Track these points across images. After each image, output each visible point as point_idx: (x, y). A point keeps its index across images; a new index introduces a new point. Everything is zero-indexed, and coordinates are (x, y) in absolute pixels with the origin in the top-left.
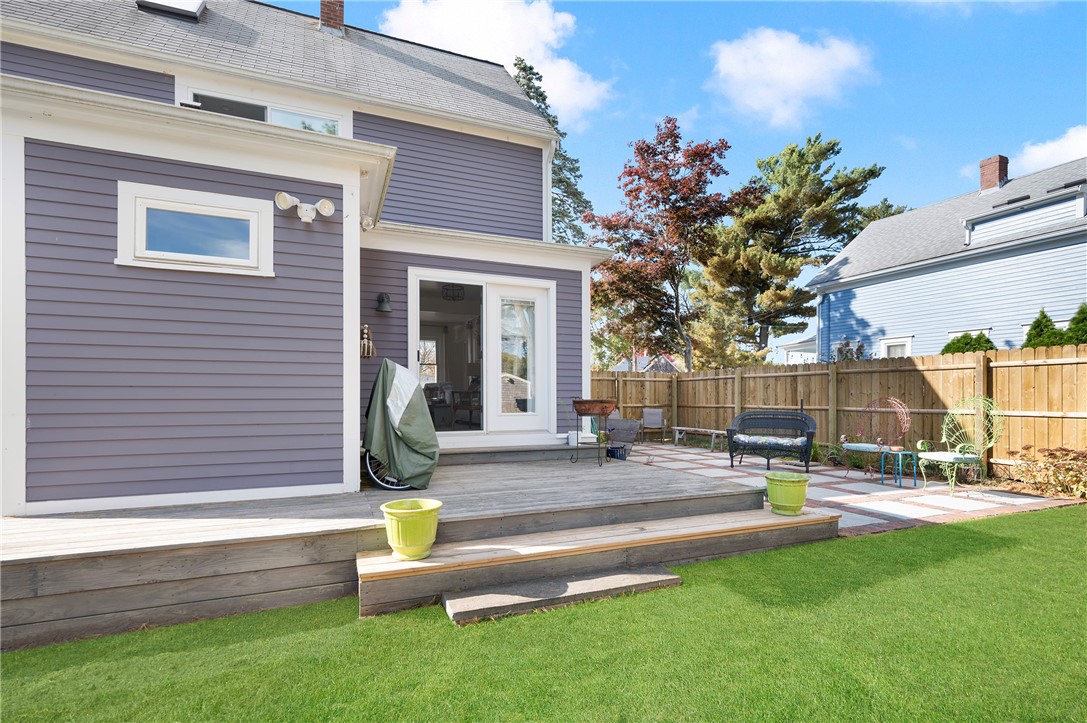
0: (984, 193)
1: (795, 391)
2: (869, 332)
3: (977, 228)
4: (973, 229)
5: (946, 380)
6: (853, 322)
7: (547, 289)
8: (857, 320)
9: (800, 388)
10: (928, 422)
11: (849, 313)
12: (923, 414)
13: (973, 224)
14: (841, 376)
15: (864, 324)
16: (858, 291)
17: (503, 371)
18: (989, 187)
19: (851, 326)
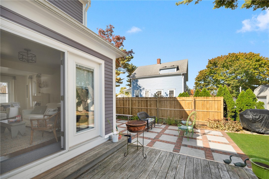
1: (147, 104)
3: (161, 71)
4: (160, 71)
5: (185, 103)
6: (138, 86)
8: (139, 86)
9: (149, 103)
11: (137, 84)
12: (180, 110)
13: (160, 70)
15: (140, 87)
16: (139, 80)
18: (158, 64)
19: (138, 87)
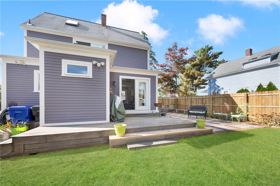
0: (246, 57)
2: (220, 88)
3: (245, 65)
4: (244, 65)
5: (237, 99)
6: (216, 86)
7: (148, 80)
9: (204, 101)
10: (233, 108)
11: (215, 84)
12: (232, 106)
13: (244, 64)
14: (213, 98)
15: (218, 87)
16: (217, 79)
17: (139, 97)
18: (248, 56)
